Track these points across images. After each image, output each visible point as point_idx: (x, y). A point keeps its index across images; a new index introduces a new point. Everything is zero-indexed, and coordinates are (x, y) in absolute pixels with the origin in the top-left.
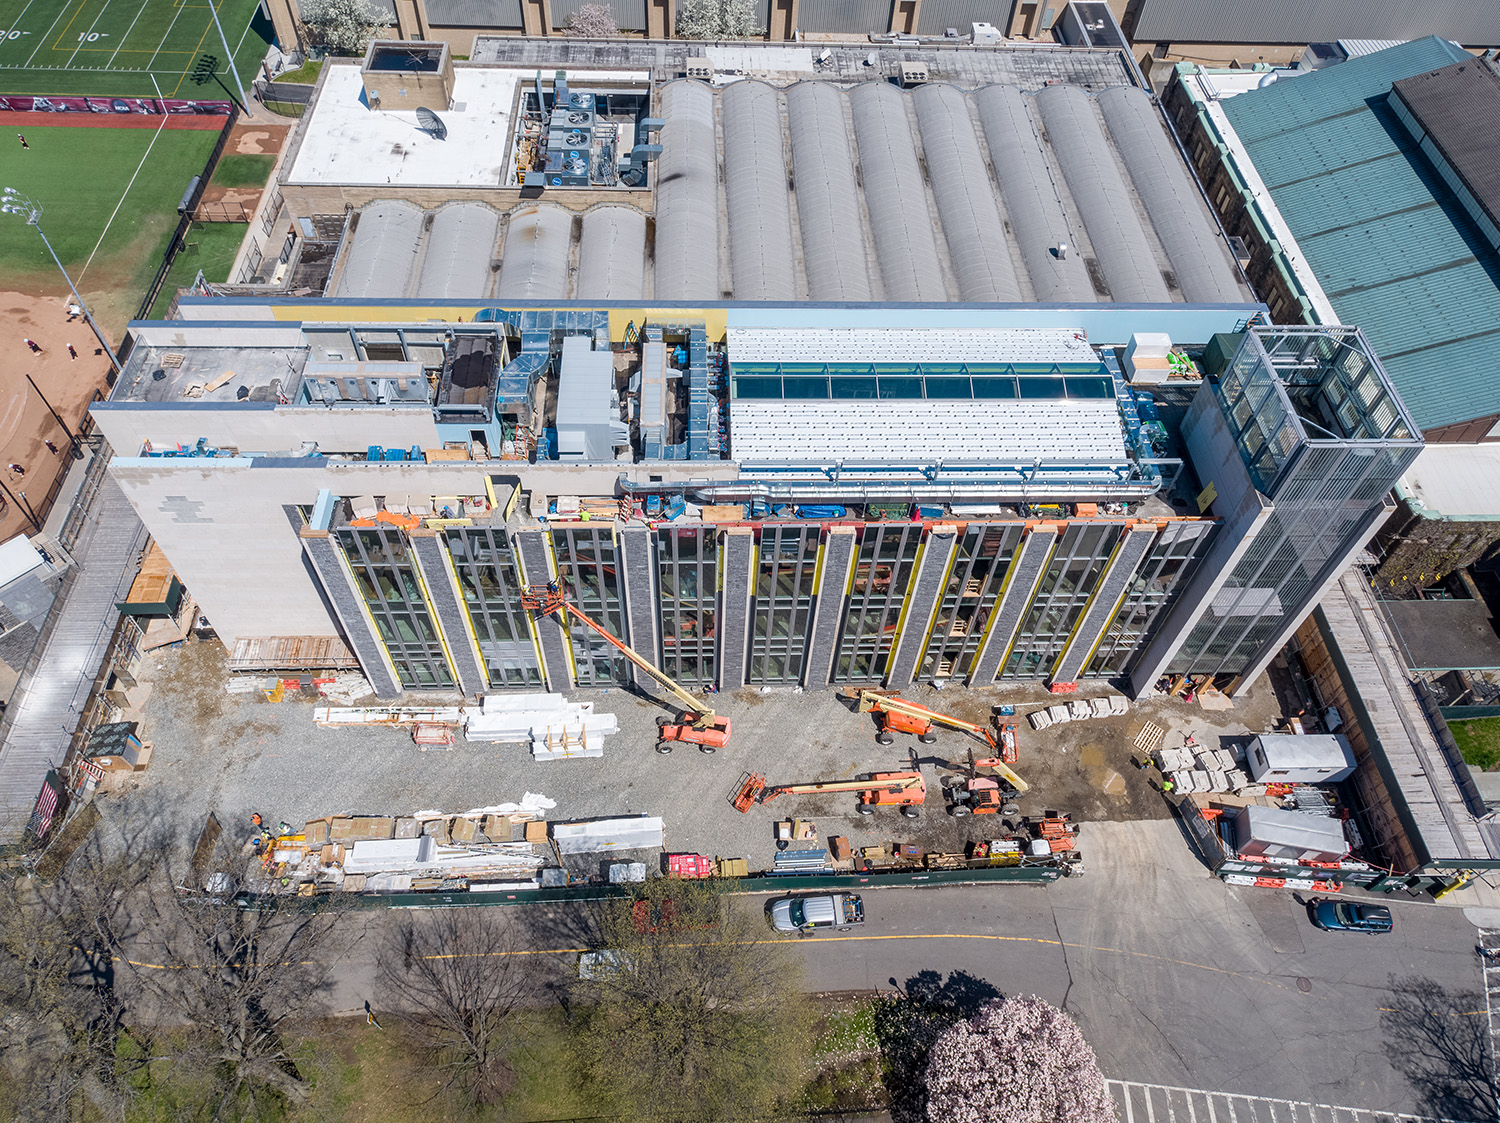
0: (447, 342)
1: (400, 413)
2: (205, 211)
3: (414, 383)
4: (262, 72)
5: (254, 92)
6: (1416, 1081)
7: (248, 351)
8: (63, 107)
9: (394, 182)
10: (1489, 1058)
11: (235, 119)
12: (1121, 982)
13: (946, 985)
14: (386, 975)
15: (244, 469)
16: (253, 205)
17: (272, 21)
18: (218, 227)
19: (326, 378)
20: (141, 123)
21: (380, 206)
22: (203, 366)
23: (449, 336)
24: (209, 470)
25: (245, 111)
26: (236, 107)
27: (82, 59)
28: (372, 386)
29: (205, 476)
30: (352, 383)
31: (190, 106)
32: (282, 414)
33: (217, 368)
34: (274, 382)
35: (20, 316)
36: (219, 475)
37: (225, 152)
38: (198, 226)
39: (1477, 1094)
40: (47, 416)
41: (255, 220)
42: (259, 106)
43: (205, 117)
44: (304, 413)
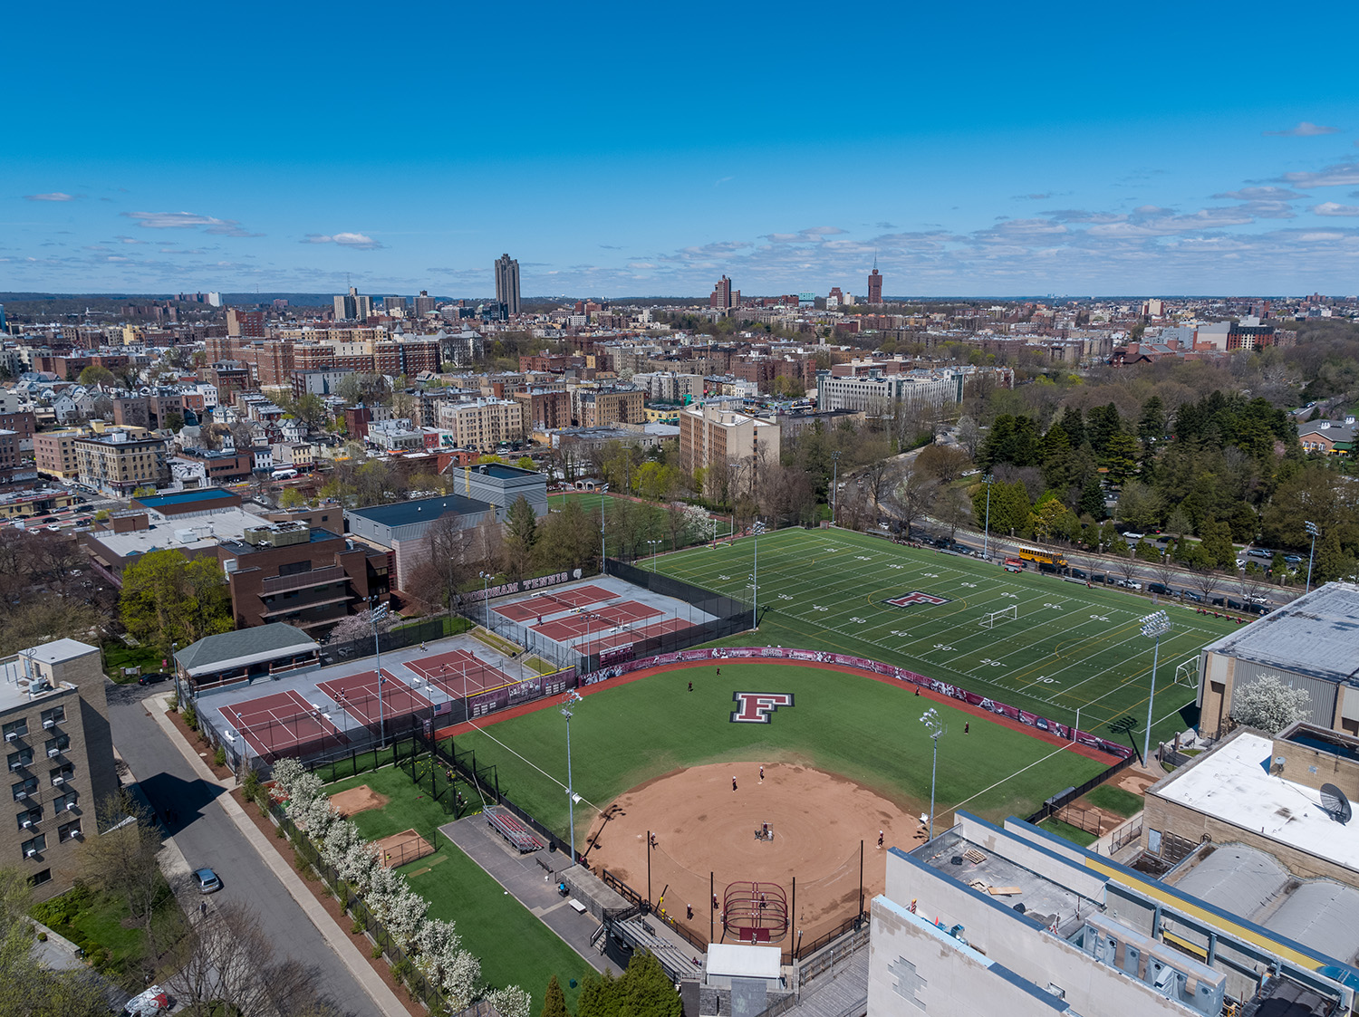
0: (1267, 976)
1: (1174, 1007)
2: (1066, 813)
3: (1205, 991)
4: (1172, 742)
5: (1157, 752)
7: (1044, 881)
8: (1000, 711)
9: (1266, 833)
11: (1130, 764)
15: (981, 966)
16: (1110, 827)
17: (1200, 709)
18: (1070, 828)
19: (1108, 934)
20: (1052, 740)
21: (1241, 849)
22: (997, 873)
23: (1272, 970)
24: (950, 948)
25: (1142, 762)
26: (1136, 755)
27: (1033, 690)
28: (1153, 969)
29: (943, 953)
30: (1133, 954)
31: (1097, 742)
32: (1046, 940)
33: (1008, 880)
34: (1052, 917)
35: (884, 818)
36: (956, 959)
37: (1108, 782)
38: (1055, 821)
40: (855, 891)
41: (1105, 837)
42: (1156, 763)
43: (1105, 754)
44: (1068, 951)
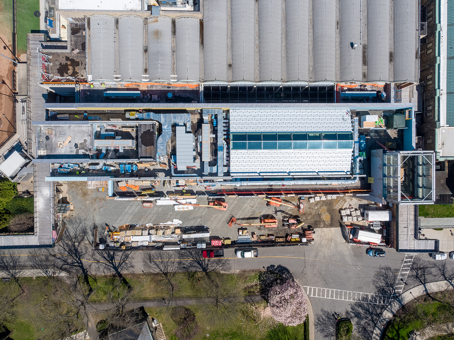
6: (377, 287)
10: (395, 283)
12: (317, 267)
13: (276, 268)
14: (146, 265)
33: (65, 134)
34: (85, 141)
39: (389, 290)
